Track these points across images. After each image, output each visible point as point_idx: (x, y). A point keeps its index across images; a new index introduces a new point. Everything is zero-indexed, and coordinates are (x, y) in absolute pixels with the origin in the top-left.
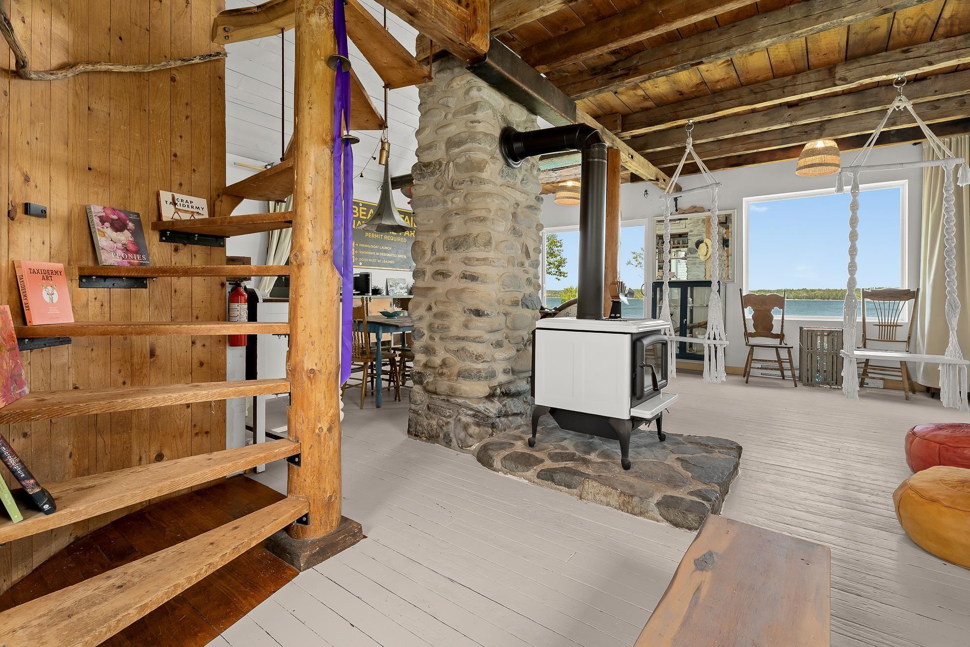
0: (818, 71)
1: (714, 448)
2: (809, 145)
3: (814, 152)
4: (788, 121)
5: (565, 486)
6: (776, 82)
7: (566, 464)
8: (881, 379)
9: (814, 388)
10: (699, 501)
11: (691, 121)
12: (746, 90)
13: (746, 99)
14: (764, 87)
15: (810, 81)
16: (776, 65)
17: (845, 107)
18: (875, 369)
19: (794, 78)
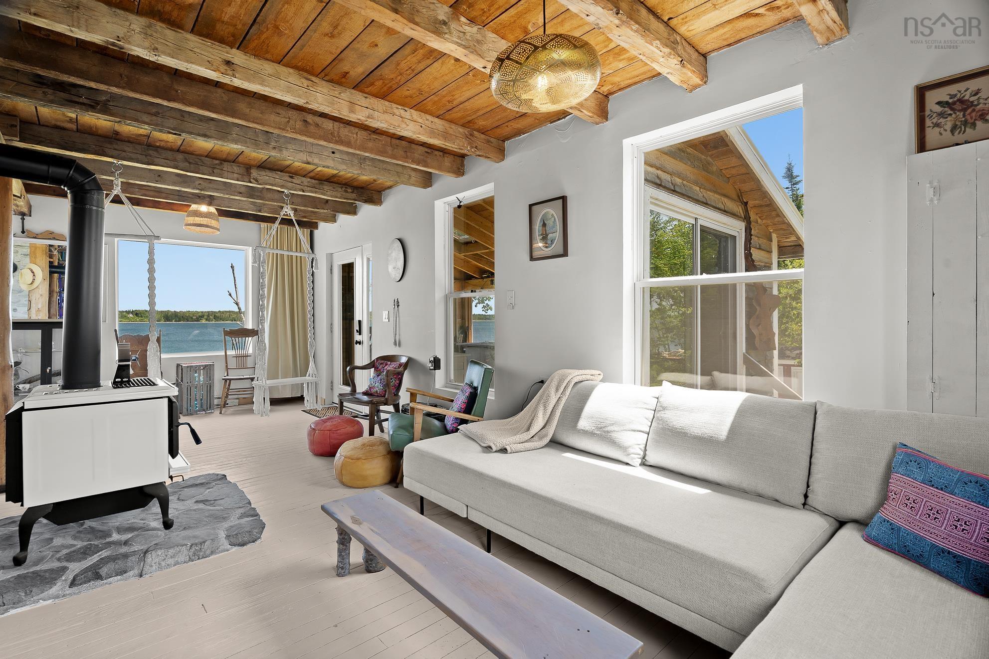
0: (239, 166)
1: (210, 483)
2: (194, 207)
3: (197, 214)
4: (199, 189)
5: (116, 575)
6: (208, 161)
7: (100, 555)
8: (237, 399)
9: (193, 416)
10: (250, 519)
11: (120, 162)
12: (180, 156)
13: (181, 165)
14: (197, 160)
15: (233, 172)
16: (215, 151)
17: (241, 193)
18: (239, 391)
19: (221, 164)
